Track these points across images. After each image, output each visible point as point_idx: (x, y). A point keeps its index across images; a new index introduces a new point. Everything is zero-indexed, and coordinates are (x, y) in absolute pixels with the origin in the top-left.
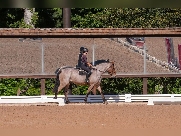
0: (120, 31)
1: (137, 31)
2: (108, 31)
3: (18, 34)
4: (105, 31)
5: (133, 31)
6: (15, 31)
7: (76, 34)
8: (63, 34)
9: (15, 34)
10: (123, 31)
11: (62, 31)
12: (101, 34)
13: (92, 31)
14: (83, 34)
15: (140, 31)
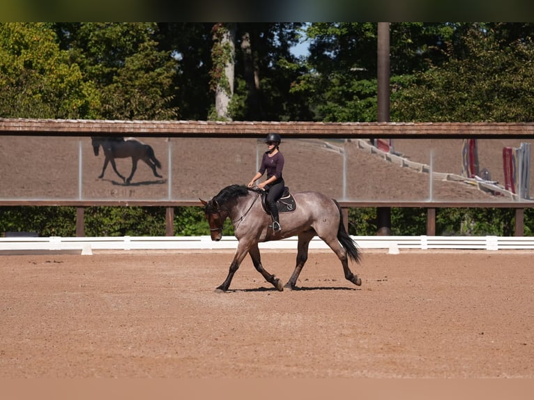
0: (477, 128)
1: (507, 128)
2: (457, 128)
3: (306, 132)
4: (453, 128)
5: (501, 128)
6: (300, 127)
7: (404, 132)
8: (381, 132)
9: (301, 132)
10: (483, 128)
11: (378, 127)
12: (445, 132)
13: (428, 128)
14: (414, 132)
15: (512, 128)
